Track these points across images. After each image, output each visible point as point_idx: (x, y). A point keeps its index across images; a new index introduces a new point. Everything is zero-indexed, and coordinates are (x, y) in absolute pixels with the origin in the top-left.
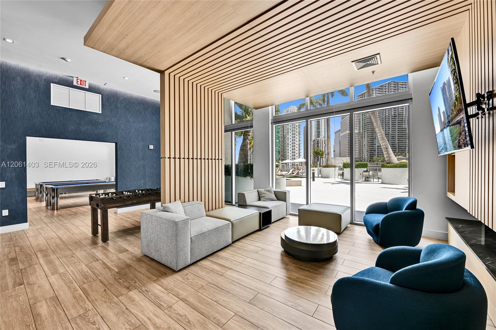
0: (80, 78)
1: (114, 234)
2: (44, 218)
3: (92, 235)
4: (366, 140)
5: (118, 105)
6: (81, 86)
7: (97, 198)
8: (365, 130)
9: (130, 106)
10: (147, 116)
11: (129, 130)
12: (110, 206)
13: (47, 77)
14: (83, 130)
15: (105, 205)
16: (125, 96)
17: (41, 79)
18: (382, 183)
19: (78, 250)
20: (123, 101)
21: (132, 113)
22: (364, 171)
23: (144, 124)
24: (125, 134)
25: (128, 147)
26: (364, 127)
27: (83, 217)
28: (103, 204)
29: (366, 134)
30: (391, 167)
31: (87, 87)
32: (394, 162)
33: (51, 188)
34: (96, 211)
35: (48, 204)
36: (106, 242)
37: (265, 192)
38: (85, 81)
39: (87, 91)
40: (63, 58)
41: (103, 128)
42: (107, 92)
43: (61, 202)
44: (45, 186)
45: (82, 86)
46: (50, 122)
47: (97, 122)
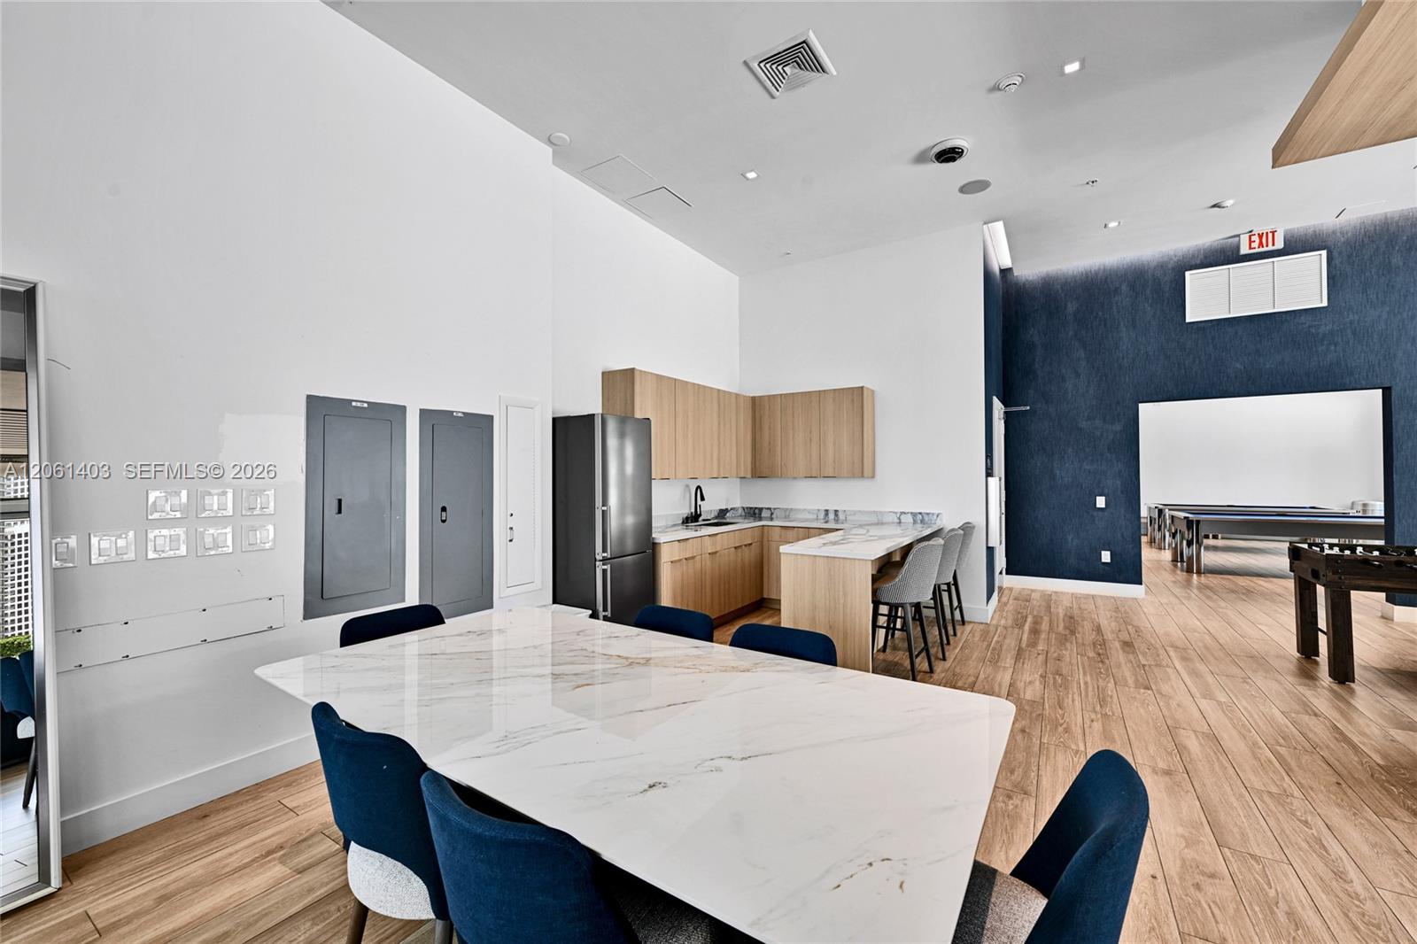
0: (1257, 230)
1: (1375, 673)
2: (1171, 584)
3: (1299, 654)
5: (1394, 261)
6: (1261, 250)
7: (1315, 552)
12: (1360, 582)
13: (1179, 260)
14: (1268, 366)
15: (1340, 578)
17: (1164, 271)
19: (1260, 673)
27: (1268, 603)
28: (1333, 574)
31: (1280, 245)
33: (1185, 518)
34: (1309, 589)
35: (1177, 557)
36: (1344, 683)
38: (1273, 233)
39: (1281, 256)
40: (1214, 206)
41: (1333, 348)
43: (1208, 558)
44: (1167, 513)
45: (1265, 249)
46: (1184, 365)
47: (1313, 334)
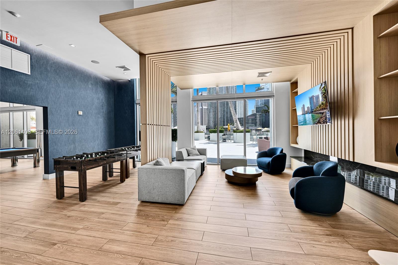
0: (10, 33)
4: (212, 114)
5: (48, 68)
6: (11, 42)
8: (211, 107)
9: (60, 71)
10: (76, 83)
11: (59, 95)
14: (10, 90)
15: (85, 167)
16: (55, 60)
18: (234, 143)
20: (53, 65)
21: (62, 78)
22: (223, 135)
23: (73, 90)
24: (55, 99)
25: (58, 112)
26: (210, 105)
28: (83, 166)
29: (212, 110)
30: (239, 132)
31: (18, 44)
32: (240, 129)
37: (191, 150)
38: (16, 38)
39: (14, 48)
40: (11, 12)
41: (32, 90)
42: (37, 53)
45: (13, 43)
47: (26, 83)
